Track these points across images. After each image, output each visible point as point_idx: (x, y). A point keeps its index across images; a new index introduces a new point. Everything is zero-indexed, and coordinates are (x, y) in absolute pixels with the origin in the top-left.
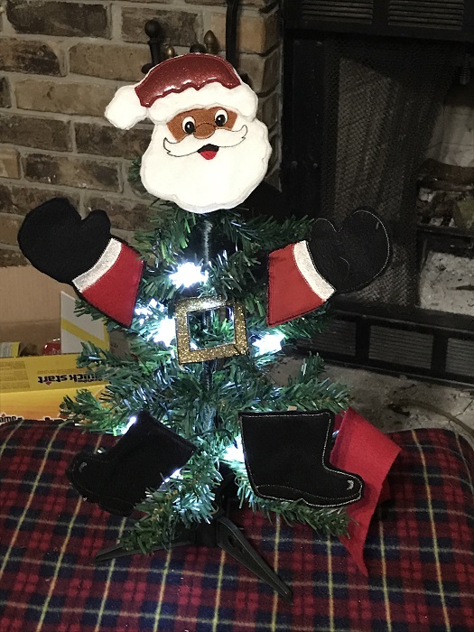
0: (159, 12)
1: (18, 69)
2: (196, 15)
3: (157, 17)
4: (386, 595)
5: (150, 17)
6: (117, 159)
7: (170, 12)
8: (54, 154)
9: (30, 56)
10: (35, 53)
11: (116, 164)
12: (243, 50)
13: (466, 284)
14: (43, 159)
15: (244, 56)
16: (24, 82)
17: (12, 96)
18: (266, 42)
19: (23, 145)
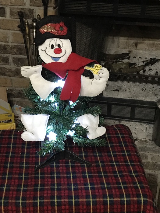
0: (22, 9)
2: (34, 10)
3: (21, 10)
4: (115, 165)
5: (19, 11)
6: (8, 55)
7: (25, 9)
11: (8, 56)
13: (115, 89)
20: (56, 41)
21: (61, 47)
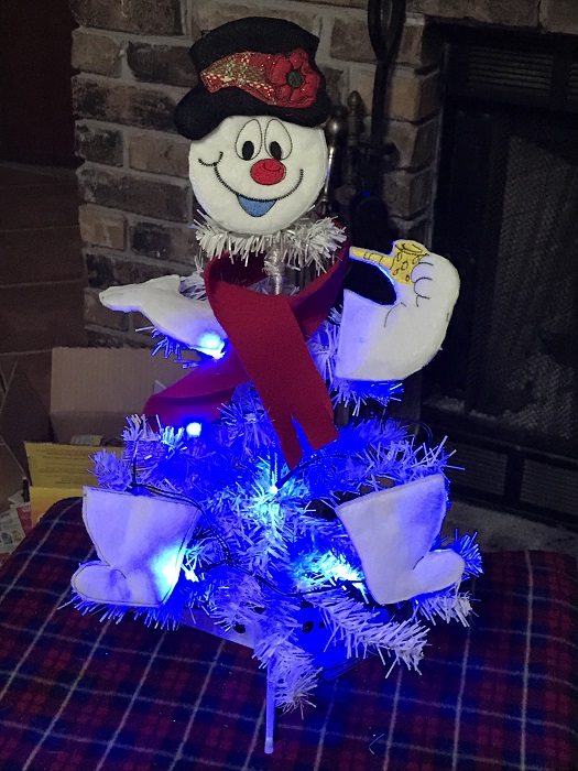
1: (133, 123)
2: (342, 72)
8: (166, 224)
9: (150, 108)
10: (155, 106)
12: (392, 116)
14: (154, 229)
15: (394, 124)
16: (139, 138)
17: (125, 154)
18: (420, 110)
19: (133, 212)
20: (263, 129)
21: (284, 155)
